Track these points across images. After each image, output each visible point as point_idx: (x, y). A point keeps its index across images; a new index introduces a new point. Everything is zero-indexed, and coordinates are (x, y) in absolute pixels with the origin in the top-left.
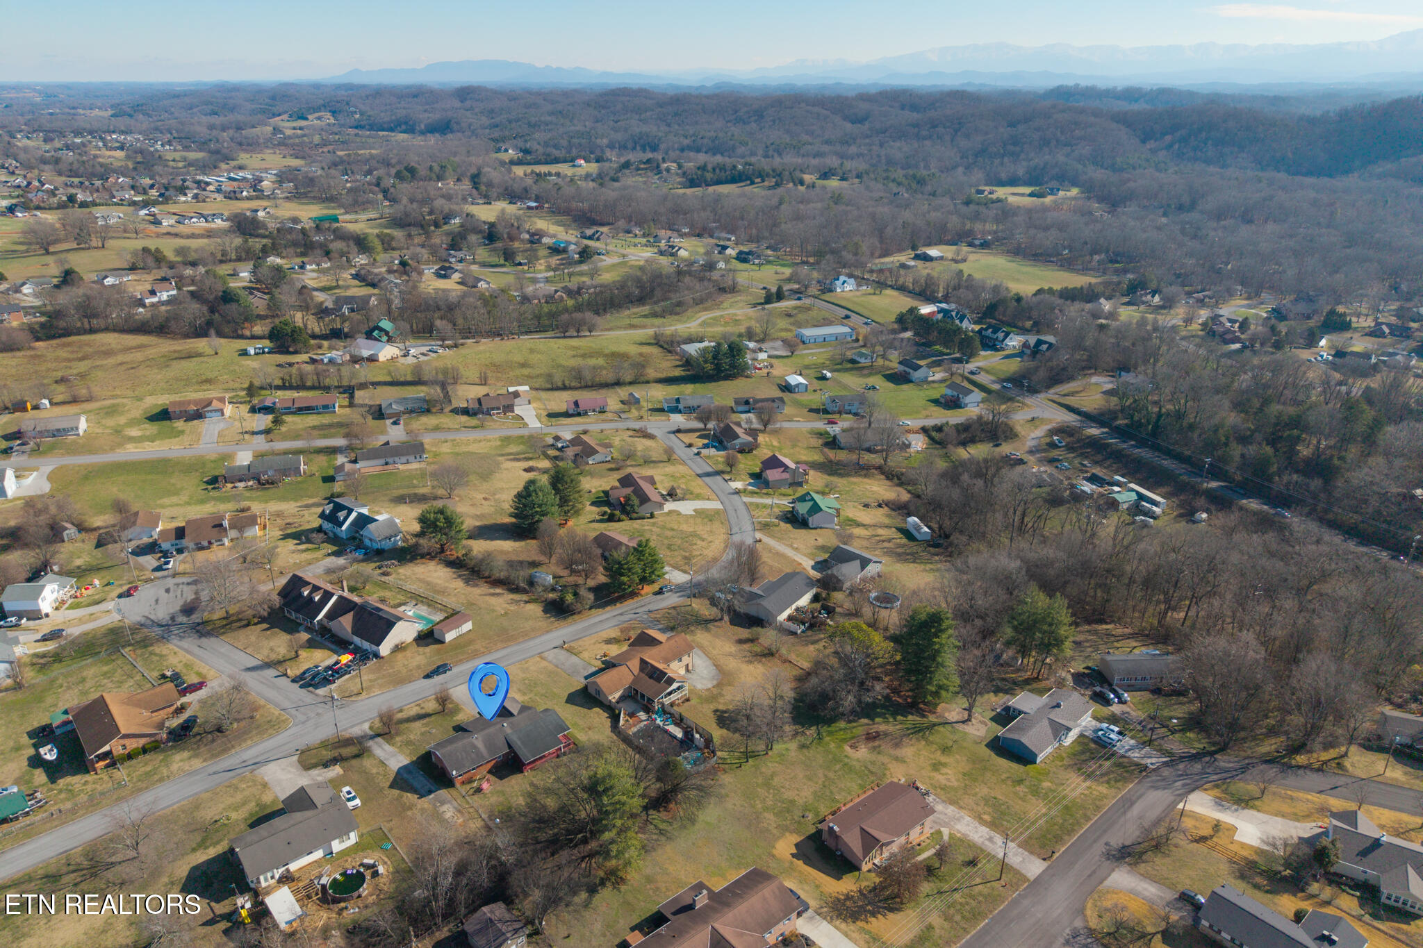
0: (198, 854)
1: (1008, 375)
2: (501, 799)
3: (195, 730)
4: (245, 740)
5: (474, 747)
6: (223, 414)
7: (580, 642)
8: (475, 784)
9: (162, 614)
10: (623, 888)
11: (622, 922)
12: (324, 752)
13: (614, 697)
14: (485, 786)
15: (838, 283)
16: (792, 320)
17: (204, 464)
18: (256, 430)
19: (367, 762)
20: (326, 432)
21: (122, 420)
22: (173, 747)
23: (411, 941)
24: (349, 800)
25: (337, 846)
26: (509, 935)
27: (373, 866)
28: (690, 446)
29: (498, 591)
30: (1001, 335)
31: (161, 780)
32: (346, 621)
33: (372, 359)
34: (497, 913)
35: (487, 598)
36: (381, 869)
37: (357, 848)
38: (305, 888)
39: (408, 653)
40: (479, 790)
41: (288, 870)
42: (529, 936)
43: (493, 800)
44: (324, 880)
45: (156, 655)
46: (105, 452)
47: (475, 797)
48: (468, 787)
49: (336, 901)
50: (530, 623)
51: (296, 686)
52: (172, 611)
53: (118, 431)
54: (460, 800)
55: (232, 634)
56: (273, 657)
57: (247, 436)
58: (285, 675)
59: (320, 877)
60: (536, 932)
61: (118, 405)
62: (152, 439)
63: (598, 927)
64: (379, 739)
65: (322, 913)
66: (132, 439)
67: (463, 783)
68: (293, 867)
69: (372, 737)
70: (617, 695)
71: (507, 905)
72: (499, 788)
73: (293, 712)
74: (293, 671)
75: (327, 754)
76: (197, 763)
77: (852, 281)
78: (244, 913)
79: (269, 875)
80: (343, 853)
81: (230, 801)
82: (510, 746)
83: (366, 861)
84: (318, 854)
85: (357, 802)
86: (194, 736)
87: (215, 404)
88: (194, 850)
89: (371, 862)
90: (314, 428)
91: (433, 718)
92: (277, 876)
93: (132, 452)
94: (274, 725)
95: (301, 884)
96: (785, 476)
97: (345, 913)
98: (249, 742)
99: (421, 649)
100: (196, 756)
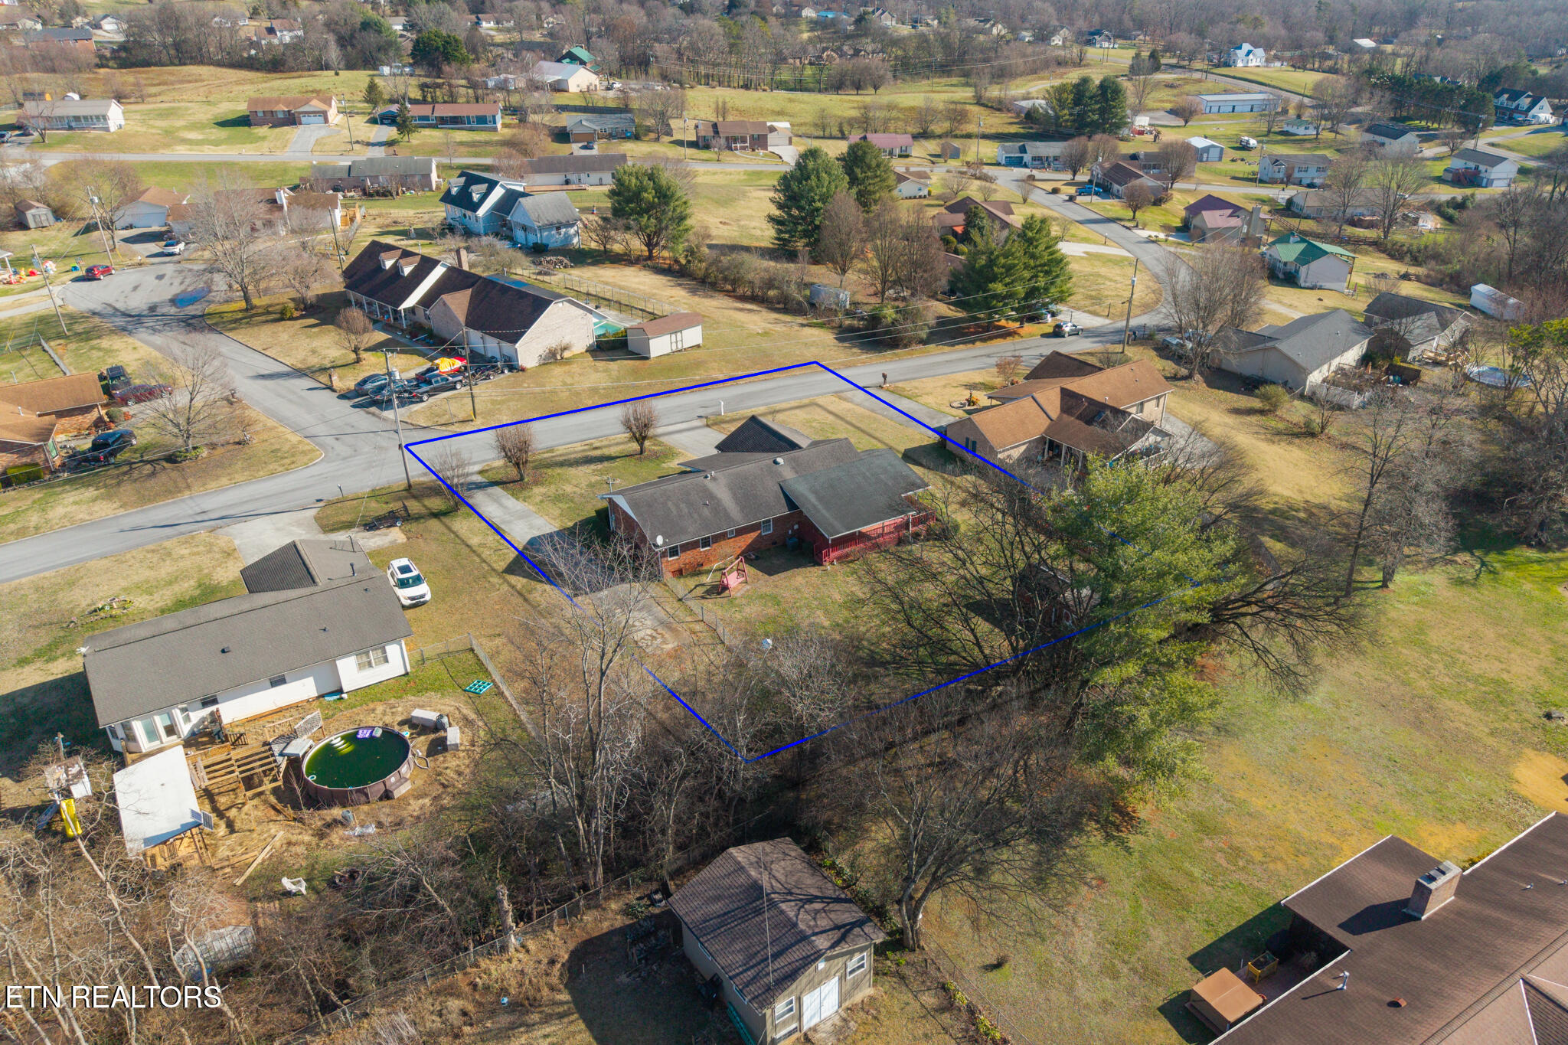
0: (27, 670)
1: (1546, 152)
2: (771, 611)
3: (121, 457)
4: (218, 477)
5: (711, 496)
6: (326, 121)
7: (915, 383)
8: (708, 579)
9: (137, 302)
10: (1134, 840)
11: (1158, 938)
12: (373, 505)
13: (1011, 453)
14: (733, 580)
15: (1241, 53)
16: (1175, 91)
17: (285, 171)
18: (372, 141)
19: (464, 525)
20: (478, 150)
21: (180, 123)
22: (68, 482)
23: (503, 931)
24: (403, 584)
25: (351, 674)
26: (822, 942)
27: (437, 727)
28: (1055, 191)
29: (749, 306)
30: (1524, 102)
31: (21, 533)
32: (458, 303)
33: (559, 87)
34: (778, 869)
35: (732, 313)
36: (454, 735)
37: (406, 684)
38: (243, 762)
39: (575, 368)
40: (720, 589)
41: (215, 718)
42: (880, 951)
43: (752, 611)
44: (297, 748)
45: (100, 349)
46: (144, 151)
47: (709, 604)
48: (691, 582)
49: (314, 800)
50: (813, 349)
51: (347, 403)
52: (156, 299)
53: (168, 132)
54: (671, 606)
55: (250, 330)
56: (314, 361)
57: (357, 147)
58: (331, 388)
59: (289, 737)
60: (898, 942)
61: (179, 108)
62: (216, 143)
63: (1085, 944)
64: (497, 490)
65: (273, 828)
66: (185, 141)
67: (679, 573)
68: (233, 711)
69: (480, 486)
70: (1016, 453)
71: (807, 850)
72: (767, 590)
73: (330, 440)
74: (345, 381)
75: (379, 509)
76: (105, 509)
77: (1260, 52)
78: (68, 808)
79: (160, 722)
80: (369, 694)
81: (144, 574)
82: (791, 504)
83: (418, 713)
84: (302, 689)
85: (423, 589)
86: (118, 466)
87: (316, 104)
88: (23, 662)
89: (431, 715)
90: (461, 144)
91: (618, 463)
92: (185, 729)
93: (181, 153)
94: (283, 458)
95: (238, 753)
96: (1234, 222)
97: (336, 836)
98: (224, 481)
99: (601, 364)
100: (109, 497)
